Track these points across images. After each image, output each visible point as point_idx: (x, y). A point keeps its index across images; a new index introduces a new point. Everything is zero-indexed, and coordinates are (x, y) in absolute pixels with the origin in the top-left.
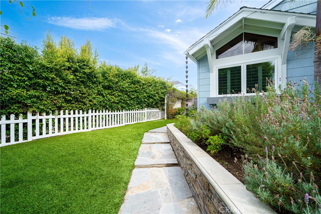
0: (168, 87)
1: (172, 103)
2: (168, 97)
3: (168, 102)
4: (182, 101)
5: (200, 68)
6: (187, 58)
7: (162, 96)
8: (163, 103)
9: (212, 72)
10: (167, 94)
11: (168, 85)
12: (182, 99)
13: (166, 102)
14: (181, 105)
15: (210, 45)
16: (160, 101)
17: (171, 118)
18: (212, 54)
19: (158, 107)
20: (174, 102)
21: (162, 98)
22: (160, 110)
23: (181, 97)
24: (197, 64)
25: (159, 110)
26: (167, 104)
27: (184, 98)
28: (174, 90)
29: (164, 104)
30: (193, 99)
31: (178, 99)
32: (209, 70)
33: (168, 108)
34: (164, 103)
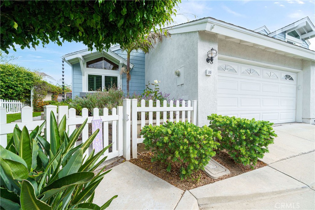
0: (36, 79)
1: (41, 96)
2: (36, 90)
3: (35, 94)
4: (53, 94)
5: (74, 71)
6: (63, 62)
7: (28, 87)
8: (27, 95)
9: (84, 76)
10: (35, 86)
11: (35, 77)
12: (53, 93)
13: (32, 94)
14: (52, 99)
15: (82, 58)
16: (24, 92)
17: (39, 111)
18: (83, 64)
19: (20, 99)
20: (44, 95)
21: (26, 89)
22: (23, 102)
23: (52, 90)
24: (72, 67)
25: (21, 103)
26: (35, 97)
27: (56, 92)
28: (44, 83)
29: (29, 97)
30: (66, 94)
31: (49, 92)
32: (81, 74)
33: (35, 101)
34: (30, 95)
